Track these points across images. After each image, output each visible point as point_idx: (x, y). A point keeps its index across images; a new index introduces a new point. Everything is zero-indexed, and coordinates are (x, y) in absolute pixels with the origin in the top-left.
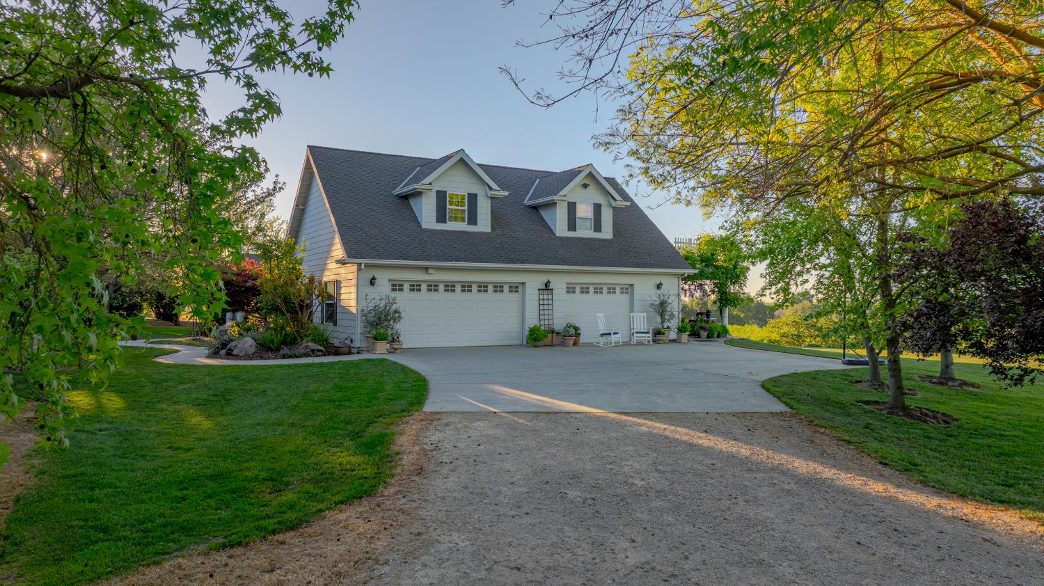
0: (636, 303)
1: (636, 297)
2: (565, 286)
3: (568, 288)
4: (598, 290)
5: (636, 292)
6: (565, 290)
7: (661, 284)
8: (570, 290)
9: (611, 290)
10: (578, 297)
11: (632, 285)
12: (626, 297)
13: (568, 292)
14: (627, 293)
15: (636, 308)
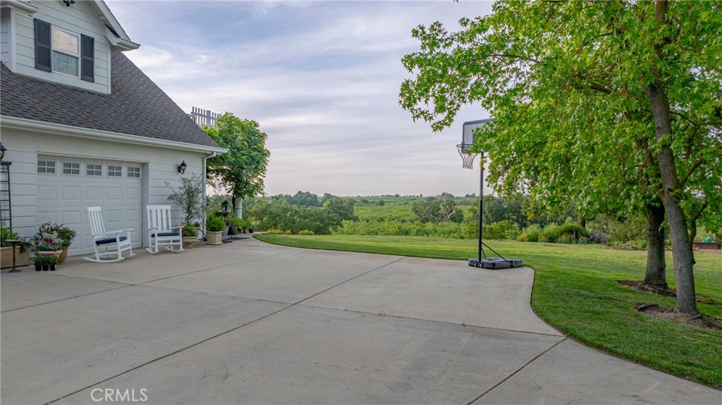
0: (151, 191)
1: (151, 183)
2: (35, 159)
3: (39, 163)
4: (94, 170)
5: (151, 174)
6: (35, 167)
7: (183, 164)
8: (45, 166)
9: (115, 171)
10: (59, 178)
11: (144, 165)
12: (135, 181)
13: (40, 170)
14: (138, 175)
15: (151, 199)
